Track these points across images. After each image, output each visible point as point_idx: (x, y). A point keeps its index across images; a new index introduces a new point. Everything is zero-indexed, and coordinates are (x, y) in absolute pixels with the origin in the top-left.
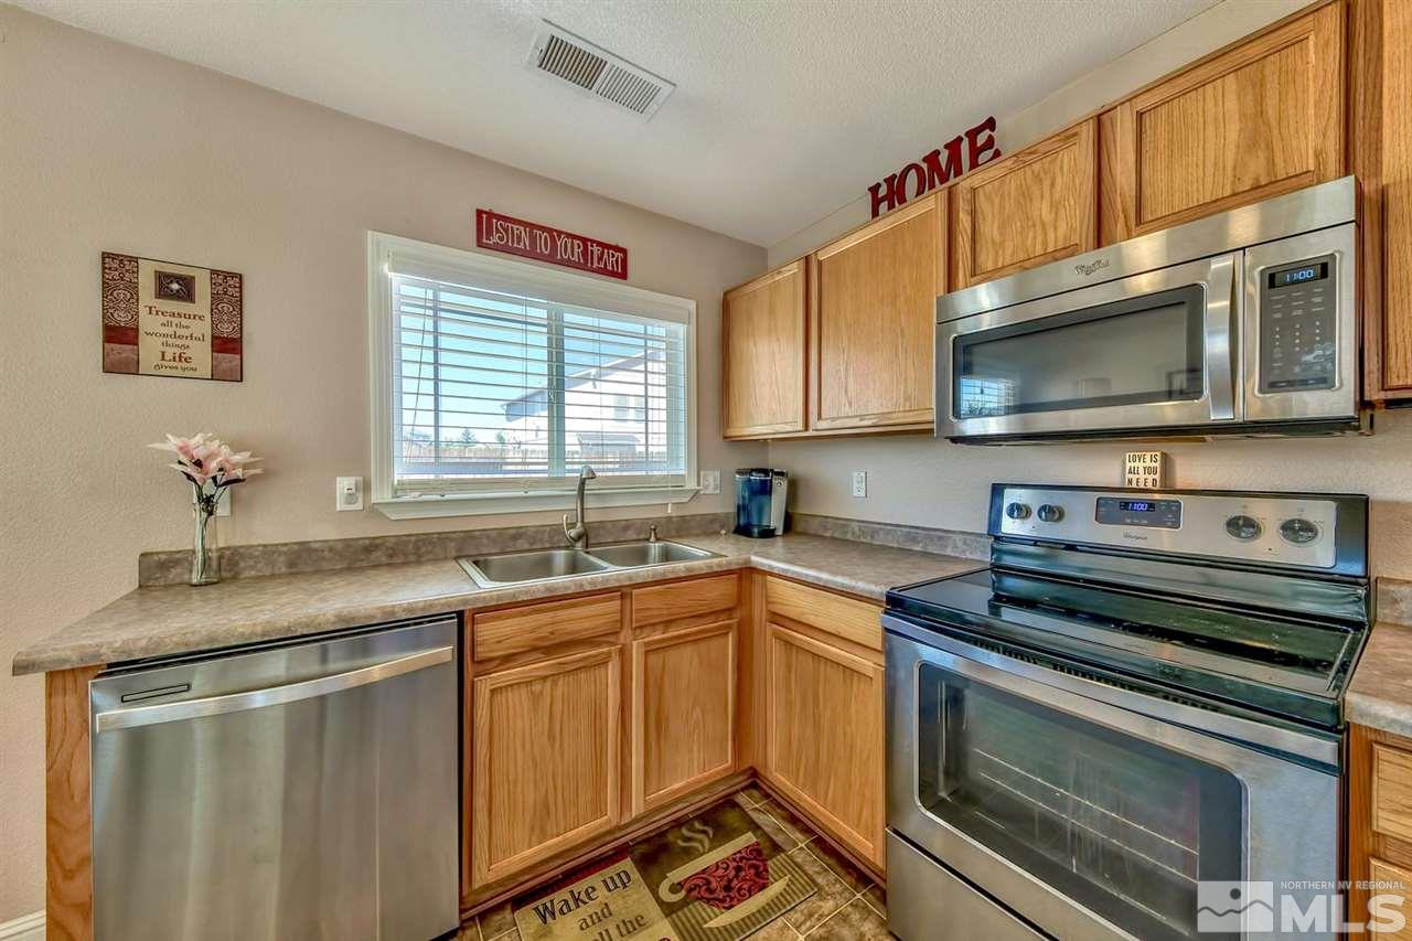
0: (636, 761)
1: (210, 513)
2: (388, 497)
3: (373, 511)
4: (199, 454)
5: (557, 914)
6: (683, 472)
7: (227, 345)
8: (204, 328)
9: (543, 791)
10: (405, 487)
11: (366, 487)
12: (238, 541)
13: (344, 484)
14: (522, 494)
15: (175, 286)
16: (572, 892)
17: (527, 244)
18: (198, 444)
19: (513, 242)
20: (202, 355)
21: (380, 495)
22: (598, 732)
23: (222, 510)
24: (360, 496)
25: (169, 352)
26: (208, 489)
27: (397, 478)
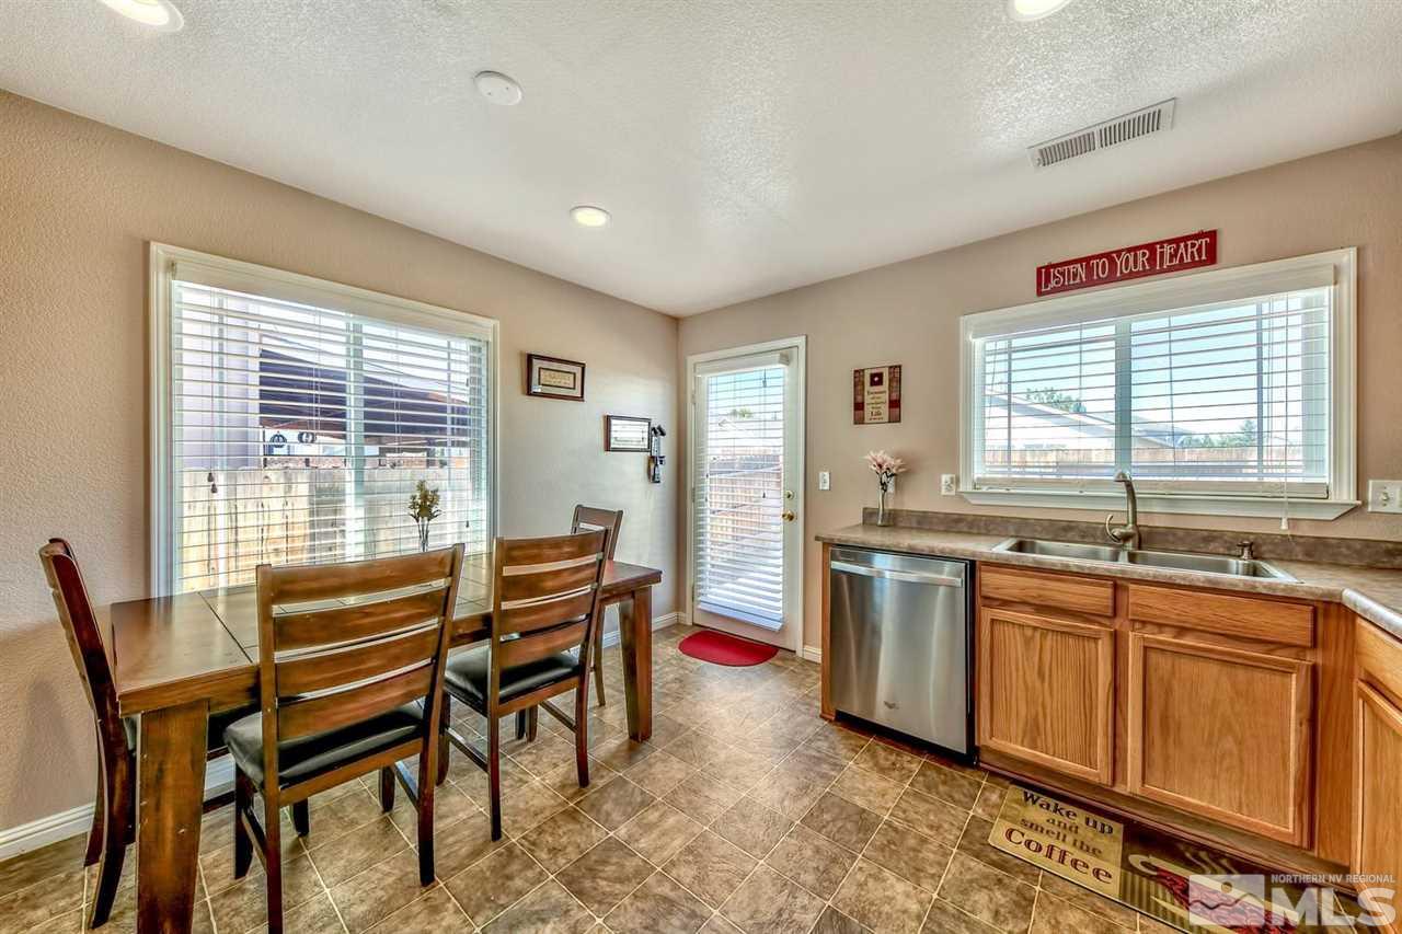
0: (1133, 742)
1: (885, 491)
2: (970, 488)
3: (960, 496)
4: (880, 461)
5: (1037, 804)
6: (1326, 480)
7: (895, 404)
8: (885, 397)
9: (1033, 712)
10: (983, 481)
11: (957, 481)
12: (899, 508)
13: (945, 478)
14: (1077, 493)
15: (877, 379)
16: (1057, 805)
17: (1083, 276)
18: (881, 456)
19: (1069, 280)
20: (885, 409)
21: (965, 487)
22: (1087, 694)
23: (891, 489)
24: (954, 486)
25: (874, 411)
26: (884, 478)
27: (976, 477)
